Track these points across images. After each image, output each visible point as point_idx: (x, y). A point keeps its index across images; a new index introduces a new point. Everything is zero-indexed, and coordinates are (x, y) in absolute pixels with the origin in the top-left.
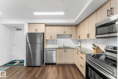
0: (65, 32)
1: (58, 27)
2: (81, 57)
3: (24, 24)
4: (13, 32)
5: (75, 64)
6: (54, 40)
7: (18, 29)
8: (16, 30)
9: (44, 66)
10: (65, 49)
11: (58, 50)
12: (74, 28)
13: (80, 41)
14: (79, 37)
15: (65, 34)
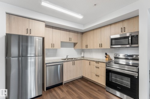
0: (70, 39)
2: (96, 67)
6: (56, 49)
11: (66, 63)
14: (87, 46)
15: (70, 41)
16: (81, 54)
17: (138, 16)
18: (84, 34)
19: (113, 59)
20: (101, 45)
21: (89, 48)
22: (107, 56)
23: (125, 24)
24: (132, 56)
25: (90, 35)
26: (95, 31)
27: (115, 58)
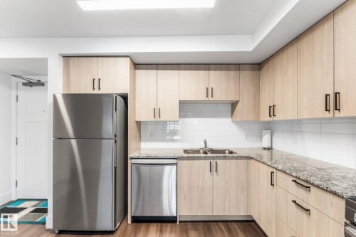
0: (210, 92)
1: (181, 72)
2: (294, 202)
3: (47, 59)
4: (14, 93)
5: (254, 221)
7: (29, 84)
8: (24, 84)
9: (129, 227)
10: (213, 158)
11: (186, 162)
12: (246, 75)
13: (269, 127)
14: (272, 110)
15: (211, 99)
16: (261, 137)
20: (333, 101)
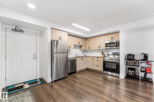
7: (15, 30)
14: (89, 48)
15: (79, 44)
17: (119, 32)
18: (87, 40)
19: (107, 55)
20: (99, 47)
21: (91, 49)
22: (103, 54)
23: (113, 36)
24: (116, 53)
25: (92, 41)
26: (95, 38)
27: (108, 55)
